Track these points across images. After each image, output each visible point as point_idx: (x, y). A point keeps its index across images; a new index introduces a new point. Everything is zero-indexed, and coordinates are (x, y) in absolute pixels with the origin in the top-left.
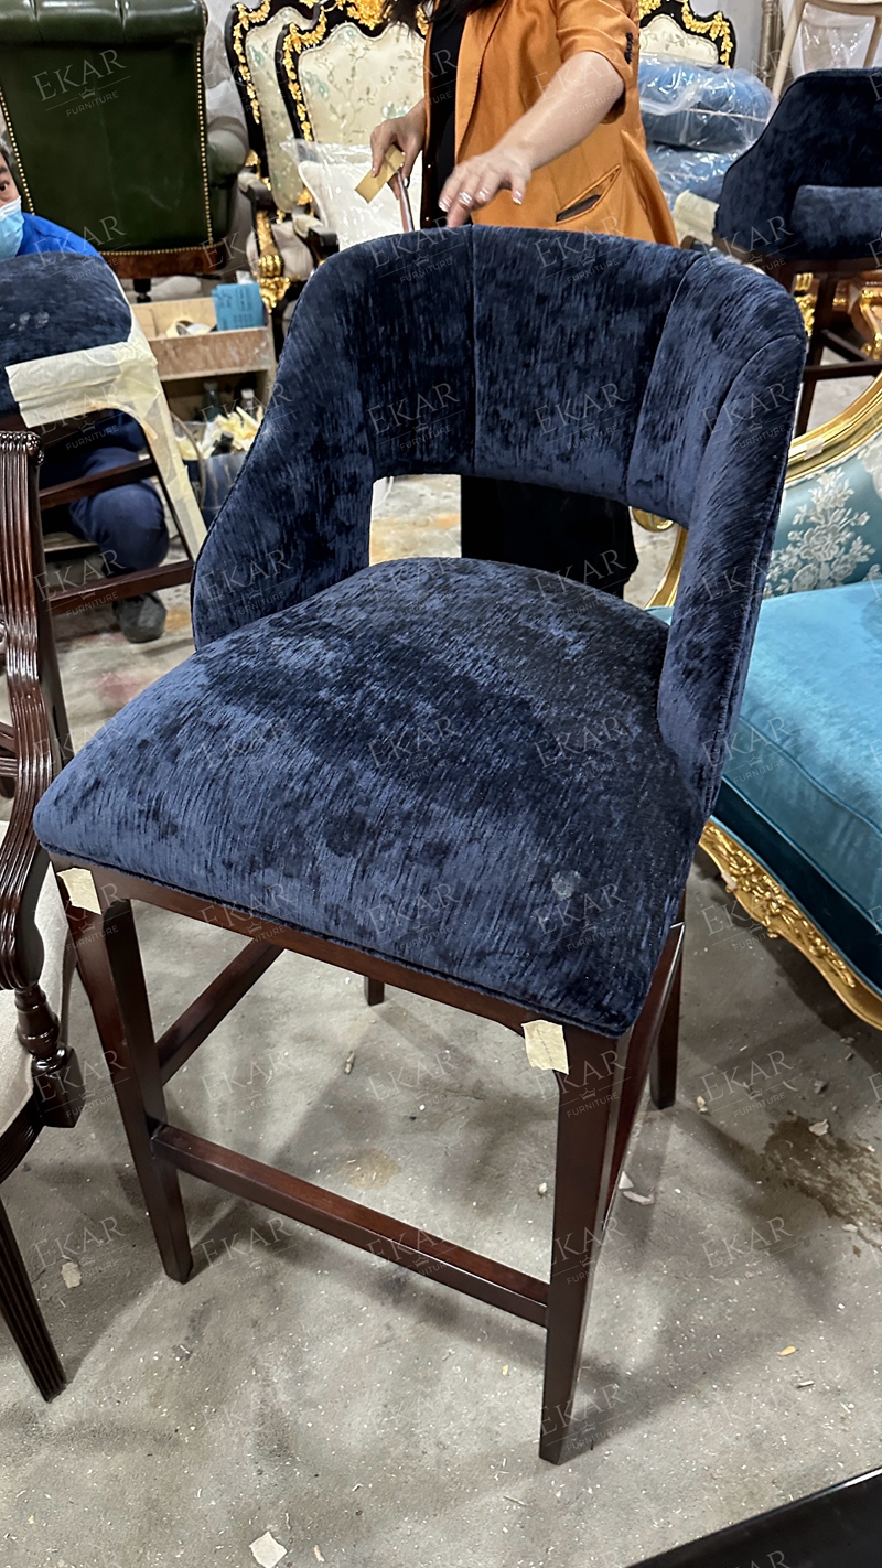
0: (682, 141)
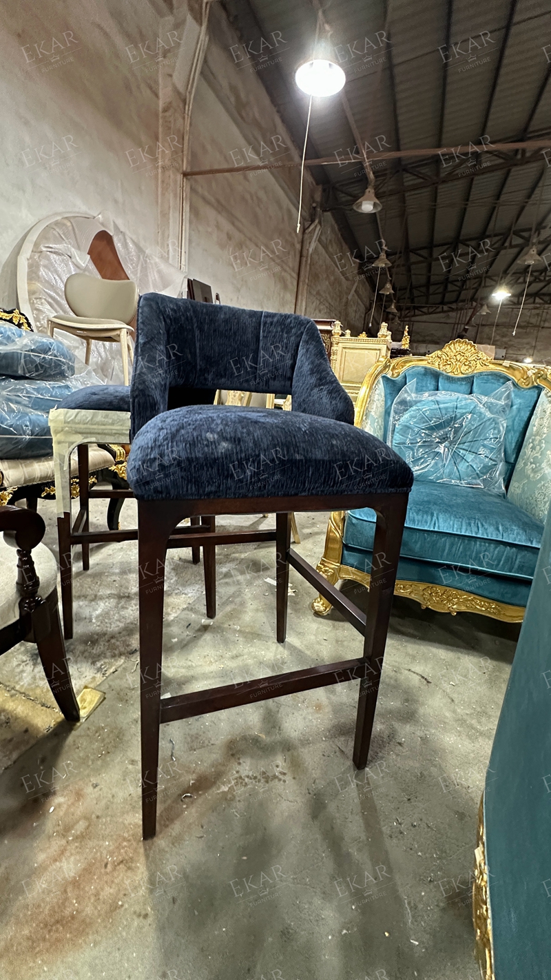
0: (20, 372)
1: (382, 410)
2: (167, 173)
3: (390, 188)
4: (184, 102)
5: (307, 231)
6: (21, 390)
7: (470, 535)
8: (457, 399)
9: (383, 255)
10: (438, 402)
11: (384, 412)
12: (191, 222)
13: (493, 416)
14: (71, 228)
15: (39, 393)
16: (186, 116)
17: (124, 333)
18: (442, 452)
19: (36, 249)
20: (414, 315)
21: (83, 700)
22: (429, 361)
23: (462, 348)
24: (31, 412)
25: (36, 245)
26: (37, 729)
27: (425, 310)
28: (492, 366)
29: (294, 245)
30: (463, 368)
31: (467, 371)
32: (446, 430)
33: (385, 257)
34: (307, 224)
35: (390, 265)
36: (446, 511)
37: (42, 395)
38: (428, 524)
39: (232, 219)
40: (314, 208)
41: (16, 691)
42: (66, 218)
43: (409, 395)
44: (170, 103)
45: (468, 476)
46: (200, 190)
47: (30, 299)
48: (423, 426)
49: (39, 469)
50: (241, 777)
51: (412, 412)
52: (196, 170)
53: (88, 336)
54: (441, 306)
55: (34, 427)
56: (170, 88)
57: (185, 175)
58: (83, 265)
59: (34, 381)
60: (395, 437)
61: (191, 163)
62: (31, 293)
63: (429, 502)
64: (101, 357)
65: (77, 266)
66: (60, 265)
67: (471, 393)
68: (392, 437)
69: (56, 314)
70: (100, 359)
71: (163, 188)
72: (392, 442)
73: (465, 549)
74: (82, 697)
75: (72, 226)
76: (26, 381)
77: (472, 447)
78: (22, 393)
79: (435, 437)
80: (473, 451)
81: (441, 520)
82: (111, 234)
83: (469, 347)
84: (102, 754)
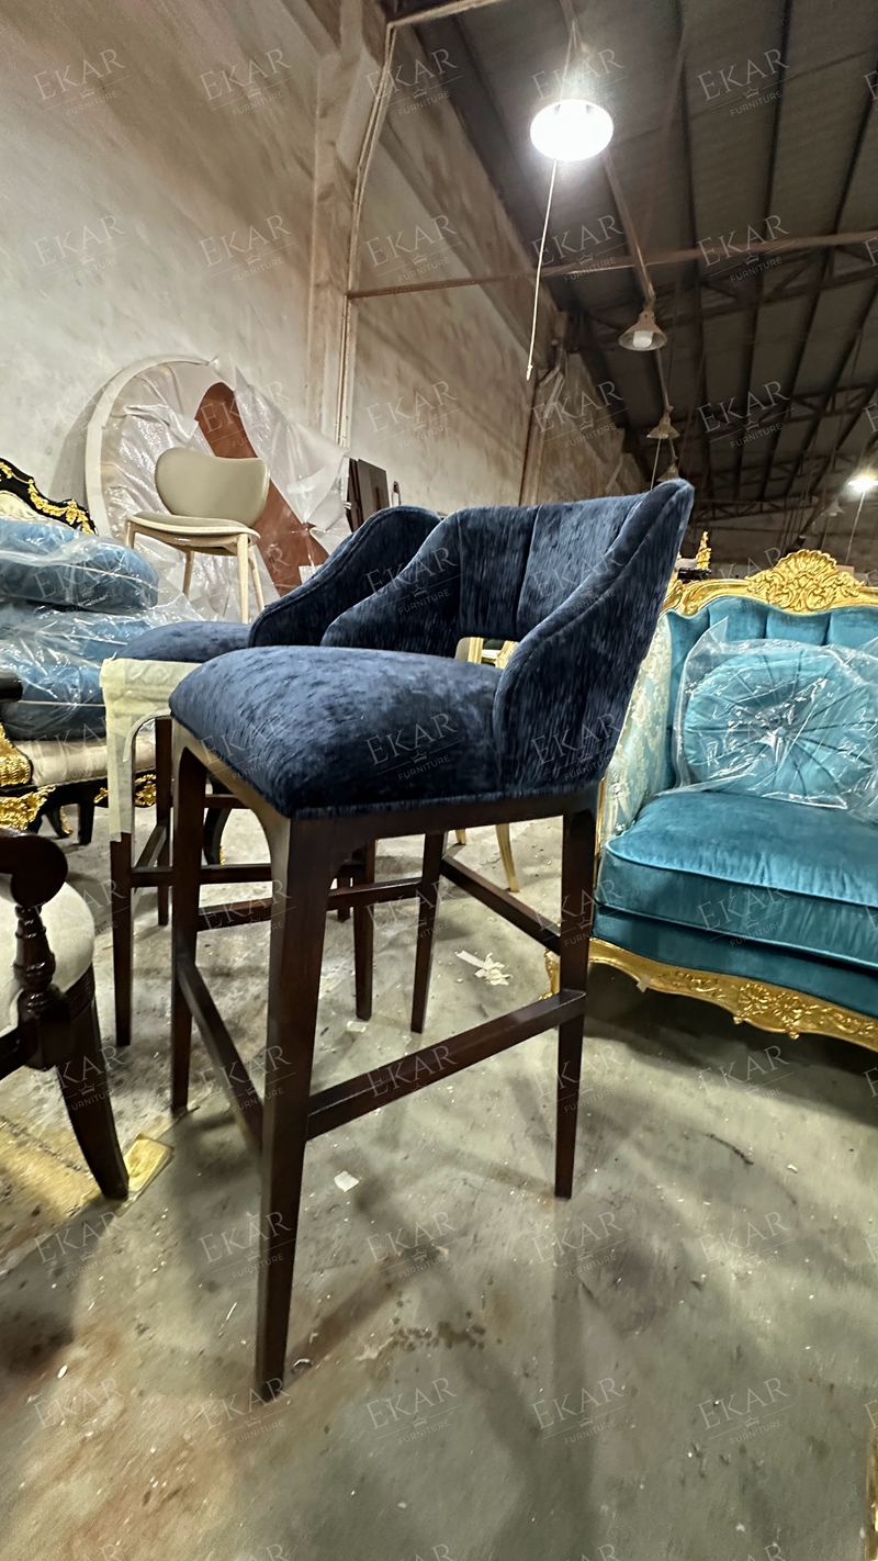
1: (666, 670)
2: (322, 294)
3: (679, 313)
4: (353, 184)
5: (541, 384)
6: (68, 628)
7: (829, 896)
8: (802, 653)
9: (666, 421)
10: (766, 659)
11: (669, 674)
12: (356, 370)
13: (866, 683)
14: (170, 380)
15: (96, 633)
16: (356, 206)
17: (243, 540)
18: (772, 744)
19: (117, 414)
20: (714, 519)
21: (135, 1161)
22: (750, 588)
23: (809, 566)
24: (82, 664)
25: (117, 405)
26: (55, 1210)
27: (731, 510)
28: (863, 597)
29: (520, 406)
30: (811, 601)
31: (818, 606)
32: (781, 707)
33: (669, 423)
34: (541, 373)
35: (677, 435)
36: (782, 851)
37: (101, 636)
38: (751, 874)
39: (423, 365)
40: (555, 348)
41: (28, 1135)
42: (164, 364)
43: (715, 645)
44: (332, 185)
45: (820, 788)
46: (373, 320)
47: (103, 490)
48: (738, 698)
49: (89, 757)
50: (401, 1332)
51: (719, 675)
52: (368, 287)
53: (190, 545)
54: (759, 503)
55: (86, 688)
56: (331, 165)
57: (351, 296)
58: (188, 437)
59: (90, 614)
60: (688, 716)
61: (359, 278)
62: (106, 479)
63: (750, 833)
64: (210, 580)
65: (177, 438)
66: (152, 436)
67: (825, 643)
68: (683, 717)
69: (140, 510)
70: (207, 582)
71: (315, 318)
72: (682, 725)
73: (818, 924)
74: (133, 1154)
75: (173, 375)
76: (77, 614)
77: (827, 738)
78: (69, 633)
79: (761, 717)
80: (828, 744)
81: (774, 868)
82: (233, 389)
83: (822, 564)
84: (160, 1267)
